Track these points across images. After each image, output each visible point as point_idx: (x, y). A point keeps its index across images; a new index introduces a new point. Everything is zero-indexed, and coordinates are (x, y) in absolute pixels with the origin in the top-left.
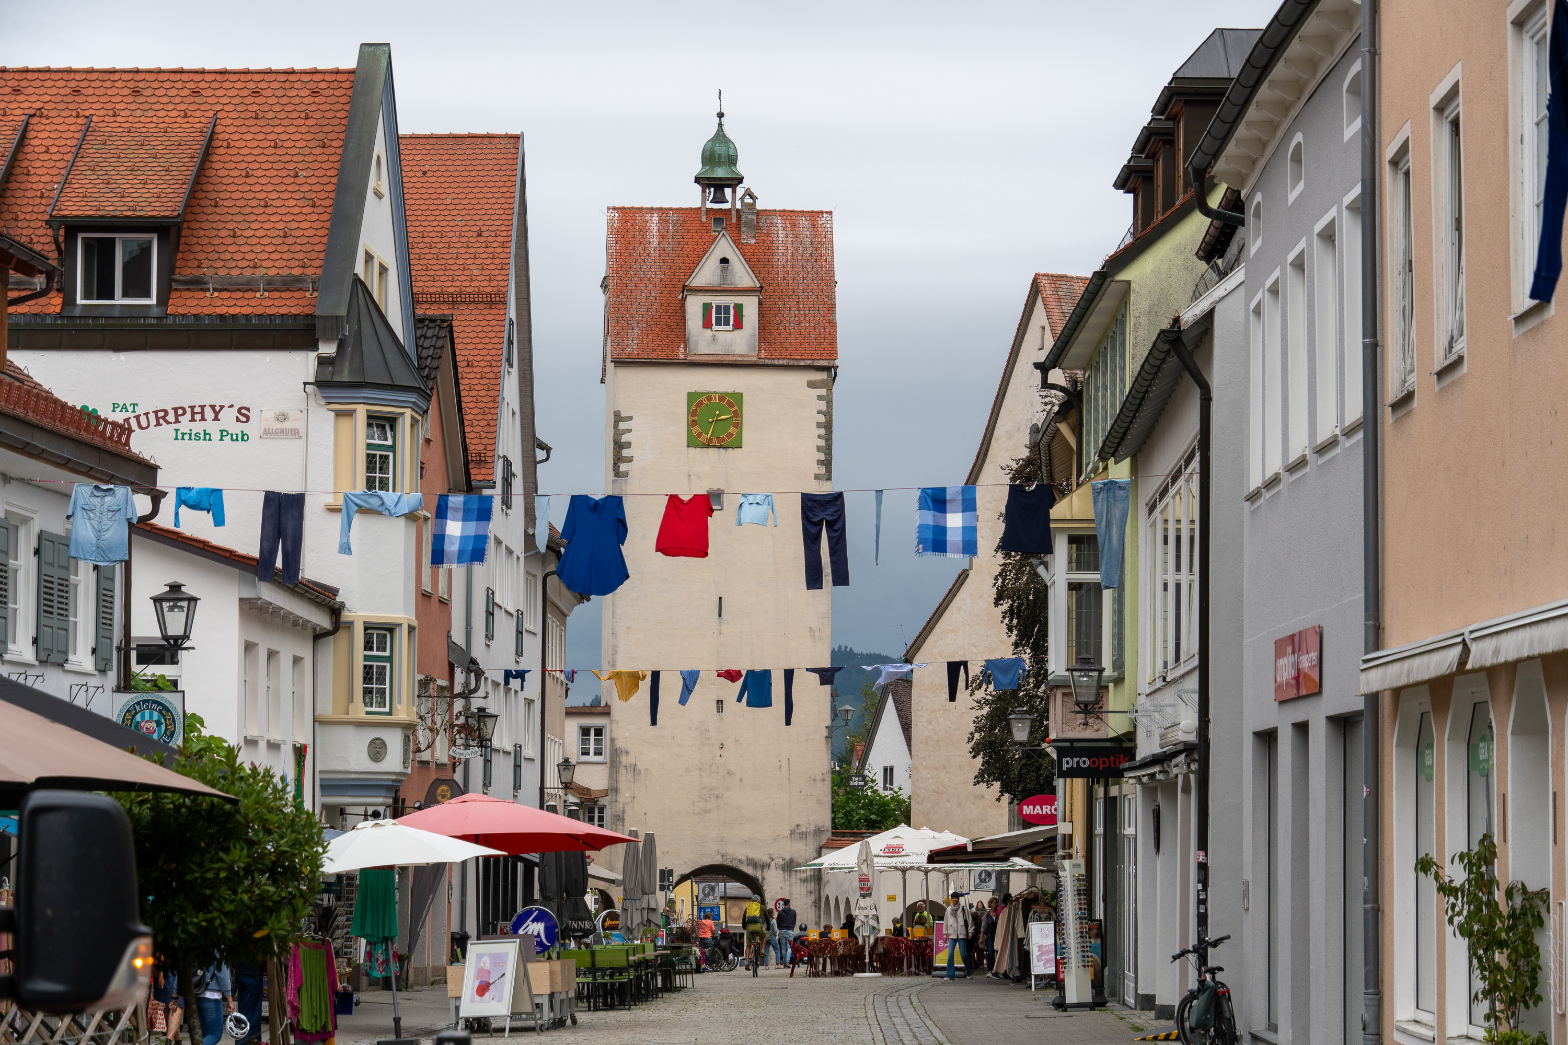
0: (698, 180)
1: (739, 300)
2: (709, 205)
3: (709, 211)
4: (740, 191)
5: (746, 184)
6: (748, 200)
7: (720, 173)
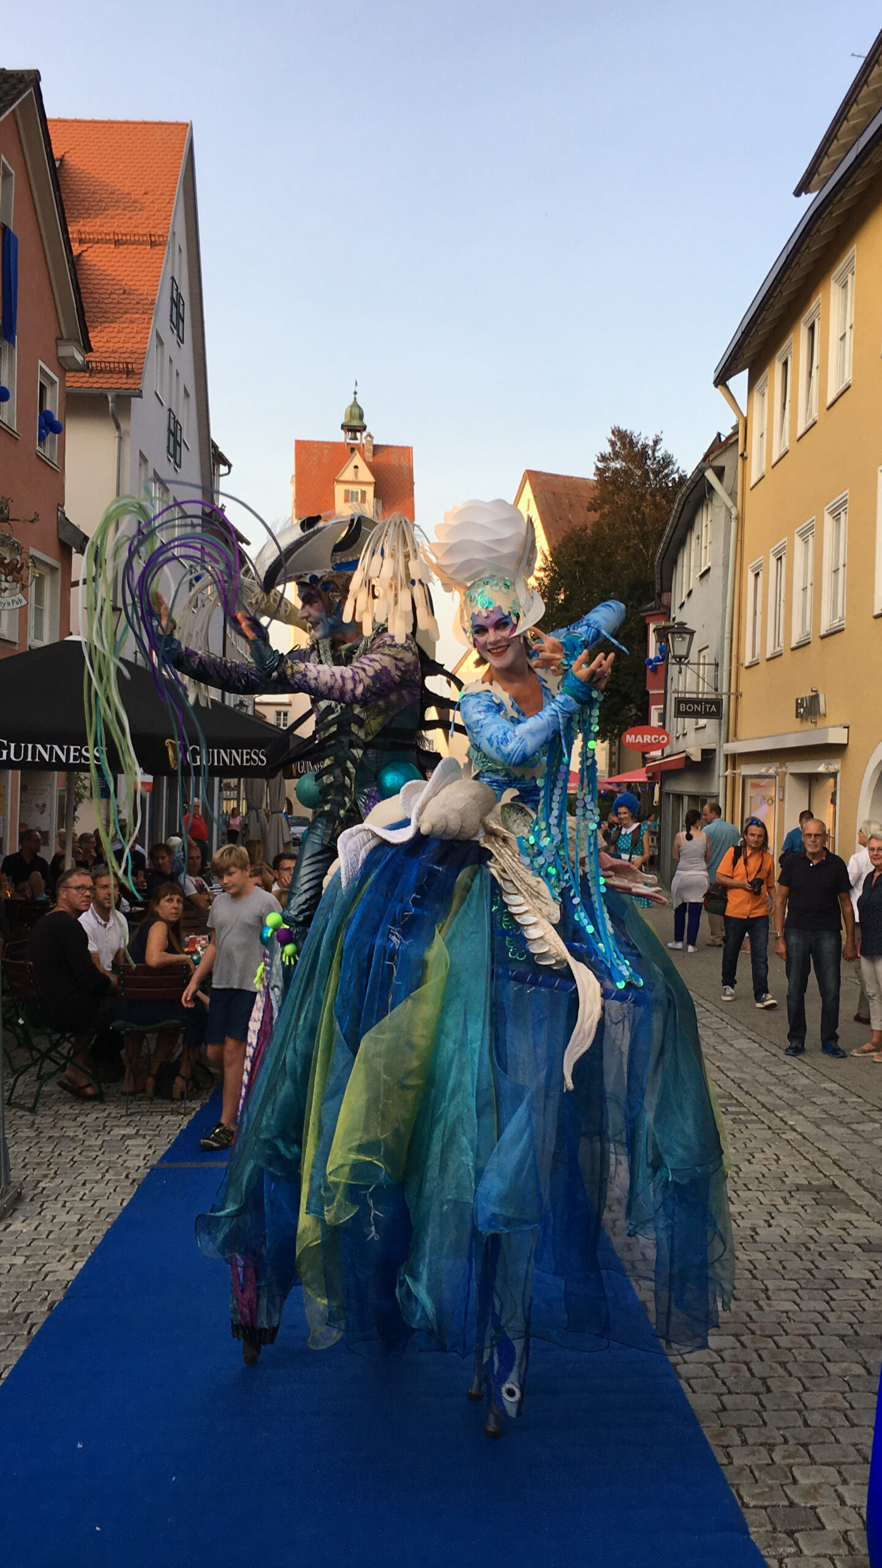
0: (343, 427)
1: (364, 488)
2: (348, 441)
3: (348, 444)
4: (365, 434)
5: (368, 429)
6: (369, 438)
7: (355, 423)
